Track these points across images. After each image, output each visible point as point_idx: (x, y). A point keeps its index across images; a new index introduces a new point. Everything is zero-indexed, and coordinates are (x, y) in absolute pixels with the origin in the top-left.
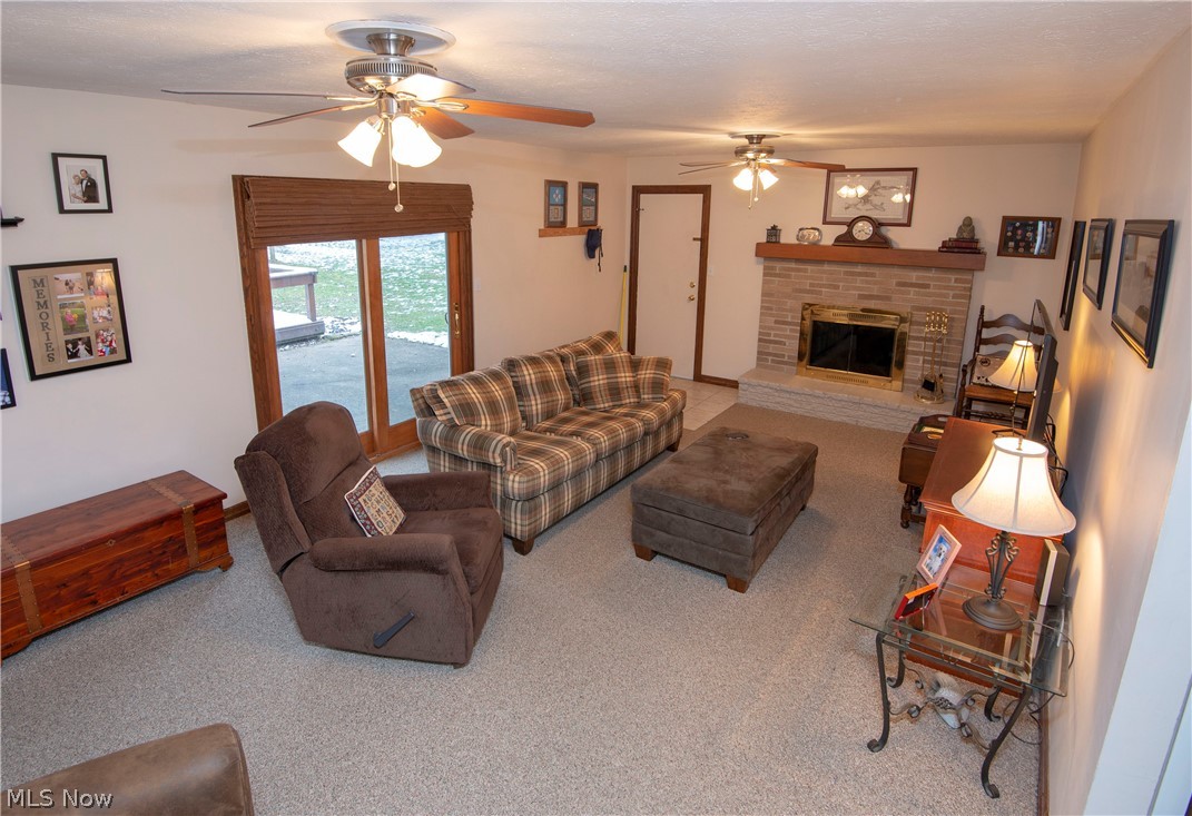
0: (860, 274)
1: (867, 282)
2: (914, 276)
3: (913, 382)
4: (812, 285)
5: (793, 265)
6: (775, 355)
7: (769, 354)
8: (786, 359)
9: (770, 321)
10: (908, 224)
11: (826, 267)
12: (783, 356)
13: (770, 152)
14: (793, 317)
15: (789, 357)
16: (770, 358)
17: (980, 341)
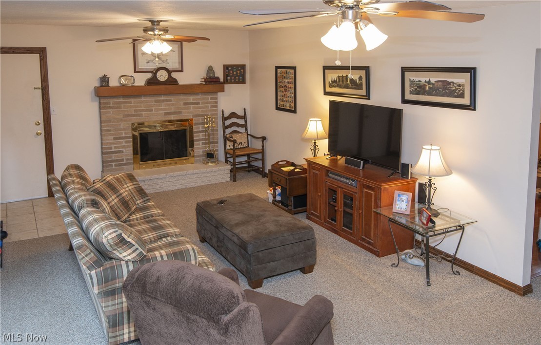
0: (163, 101)
1: (168, 105)
2: (191, 99)
3: (199, 156)
4: (135, 111)
5: (121, 100)
6: (117, 161)
7: (112, 161)
8: (125, 162)
9: (110, 139)
10: (182, 71)
11: (143, 99)
12: (123, 160)
13: (166, 31)
14: (125, 133)
15: (127, 160)
16: (113, 164)
17: (225, 127)
